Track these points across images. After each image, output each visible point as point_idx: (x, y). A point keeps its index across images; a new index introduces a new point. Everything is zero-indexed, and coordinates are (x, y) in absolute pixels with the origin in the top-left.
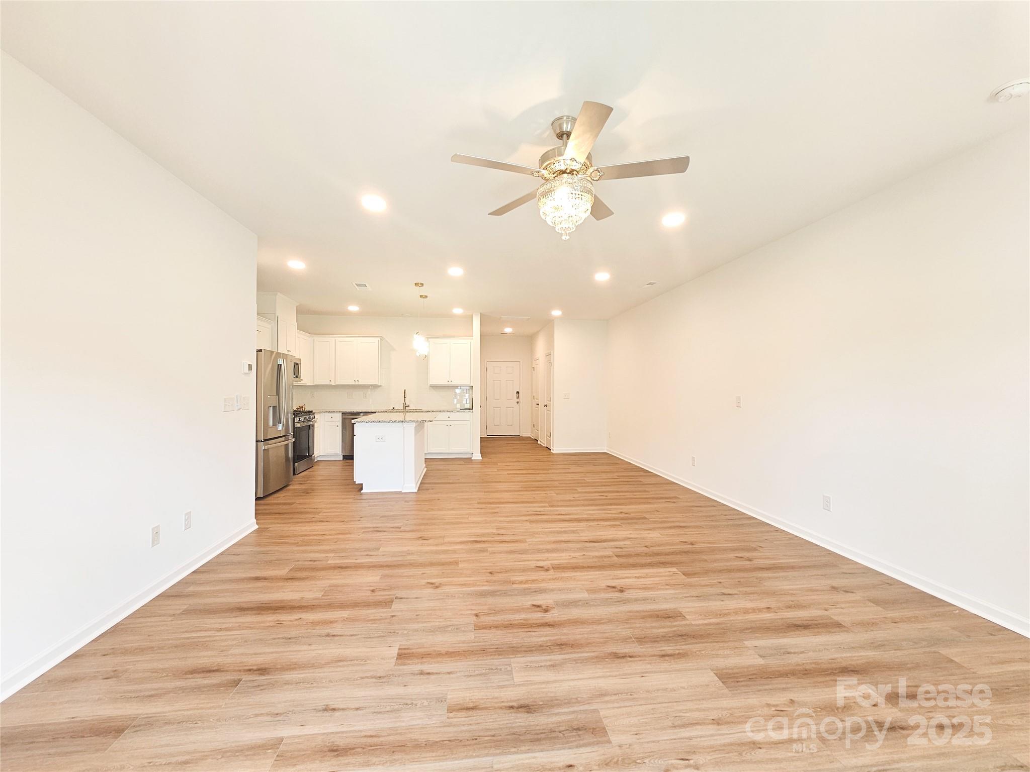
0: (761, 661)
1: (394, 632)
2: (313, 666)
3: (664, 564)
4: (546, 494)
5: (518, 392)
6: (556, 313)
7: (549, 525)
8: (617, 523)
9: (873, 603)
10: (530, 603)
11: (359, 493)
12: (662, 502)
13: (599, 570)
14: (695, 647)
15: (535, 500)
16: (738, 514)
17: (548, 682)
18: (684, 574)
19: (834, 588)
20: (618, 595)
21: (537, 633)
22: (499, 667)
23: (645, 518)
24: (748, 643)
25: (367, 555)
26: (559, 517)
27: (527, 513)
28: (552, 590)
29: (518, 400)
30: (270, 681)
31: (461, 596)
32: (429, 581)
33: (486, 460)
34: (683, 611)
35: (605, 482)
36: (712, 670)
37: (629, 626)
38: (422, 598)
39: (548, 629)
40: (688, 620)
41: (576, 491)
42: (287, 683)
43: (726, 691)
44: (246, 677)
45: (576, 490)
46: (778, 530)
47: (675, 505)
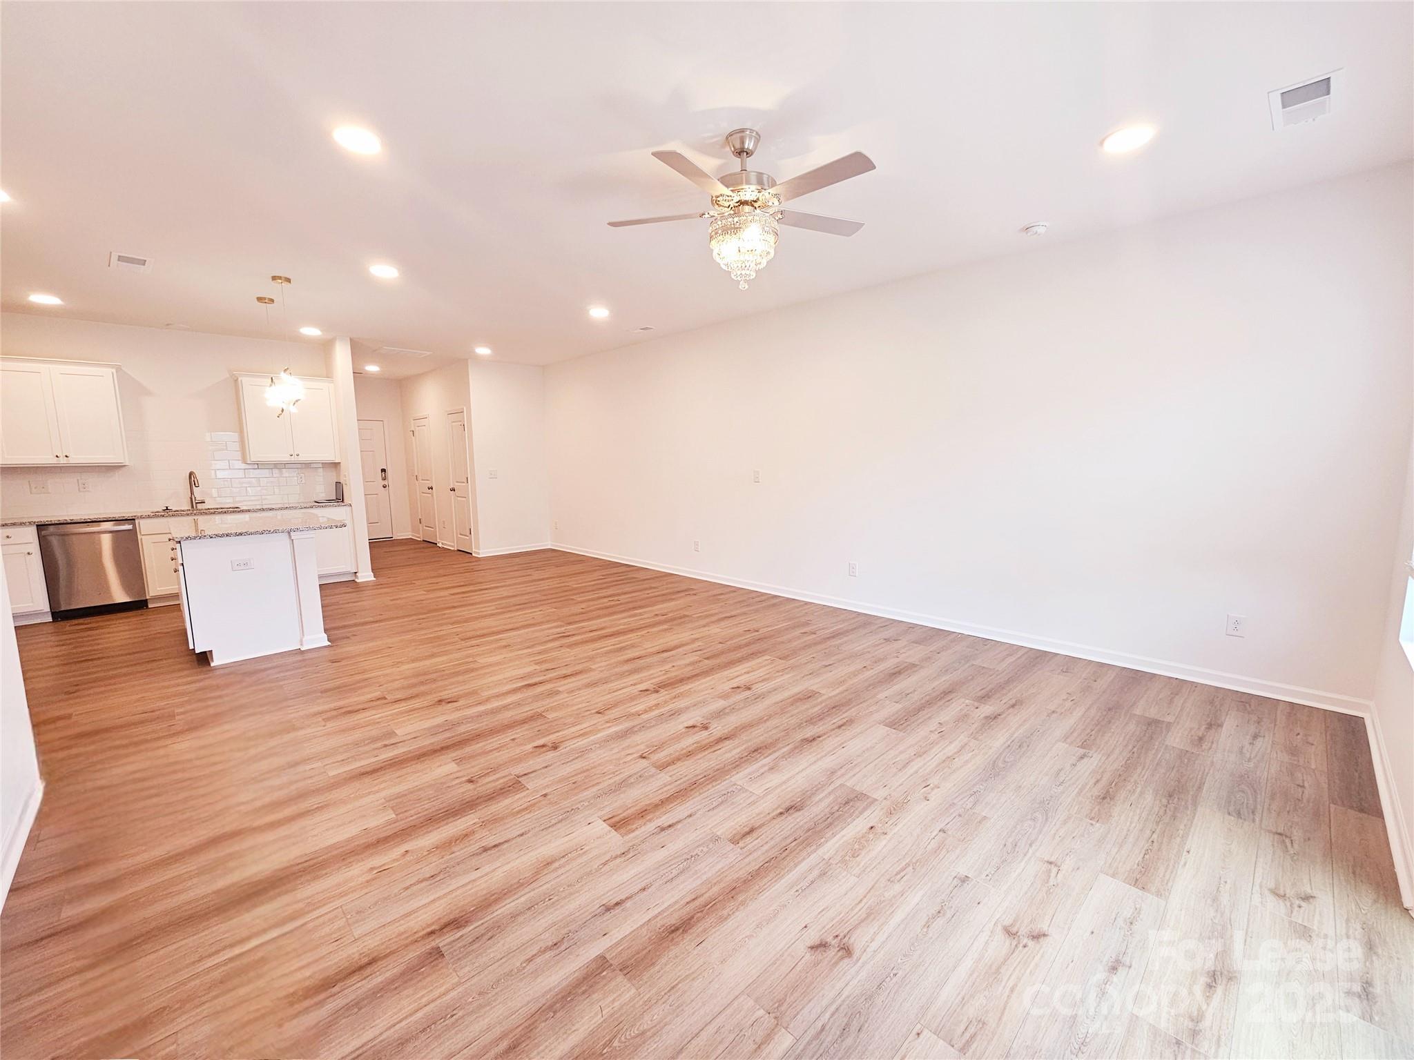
0: (899, 706)
1: (572, 809)
2: (521, 885)
3: (754, 655)
4: (541, 611)
5: (383, 470)
6: (483, 351)
7: (597, 645)
8: (665, 627)
9: (916, 643)
10: (681, 727)
11: (209, 668)
12: (682, 597)
13: (705, 677)
14: (852, 712)
15: (535, 621)
16: (758, 596)
17: (784, 782)
18: (780, 659)
19: (886, 640)
20: (747, 693)
21: (723, 749)
22: (729, 790)
23: (685, 616)
24: (881, 696)
25: (386, 746)
26: (592, 634)
27: (548, 638)
28: (687, 708)
29: (385, 483)
30: (486, 925)
31: (598, 746)
32: (536, 744)
33: (383, 580)
34: (814, 688)
35: (593, 585)
36: (880, 724)
37: (789, 715)
38: (551, 765)
39: (727, 742)
40: (824, 695)
41: (575, 602)
42: (514, 916)
43: (901, 734)
44: (442, 942)
45: (572, 599)
46: (806, 603)
47: (695, 597)
